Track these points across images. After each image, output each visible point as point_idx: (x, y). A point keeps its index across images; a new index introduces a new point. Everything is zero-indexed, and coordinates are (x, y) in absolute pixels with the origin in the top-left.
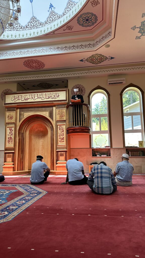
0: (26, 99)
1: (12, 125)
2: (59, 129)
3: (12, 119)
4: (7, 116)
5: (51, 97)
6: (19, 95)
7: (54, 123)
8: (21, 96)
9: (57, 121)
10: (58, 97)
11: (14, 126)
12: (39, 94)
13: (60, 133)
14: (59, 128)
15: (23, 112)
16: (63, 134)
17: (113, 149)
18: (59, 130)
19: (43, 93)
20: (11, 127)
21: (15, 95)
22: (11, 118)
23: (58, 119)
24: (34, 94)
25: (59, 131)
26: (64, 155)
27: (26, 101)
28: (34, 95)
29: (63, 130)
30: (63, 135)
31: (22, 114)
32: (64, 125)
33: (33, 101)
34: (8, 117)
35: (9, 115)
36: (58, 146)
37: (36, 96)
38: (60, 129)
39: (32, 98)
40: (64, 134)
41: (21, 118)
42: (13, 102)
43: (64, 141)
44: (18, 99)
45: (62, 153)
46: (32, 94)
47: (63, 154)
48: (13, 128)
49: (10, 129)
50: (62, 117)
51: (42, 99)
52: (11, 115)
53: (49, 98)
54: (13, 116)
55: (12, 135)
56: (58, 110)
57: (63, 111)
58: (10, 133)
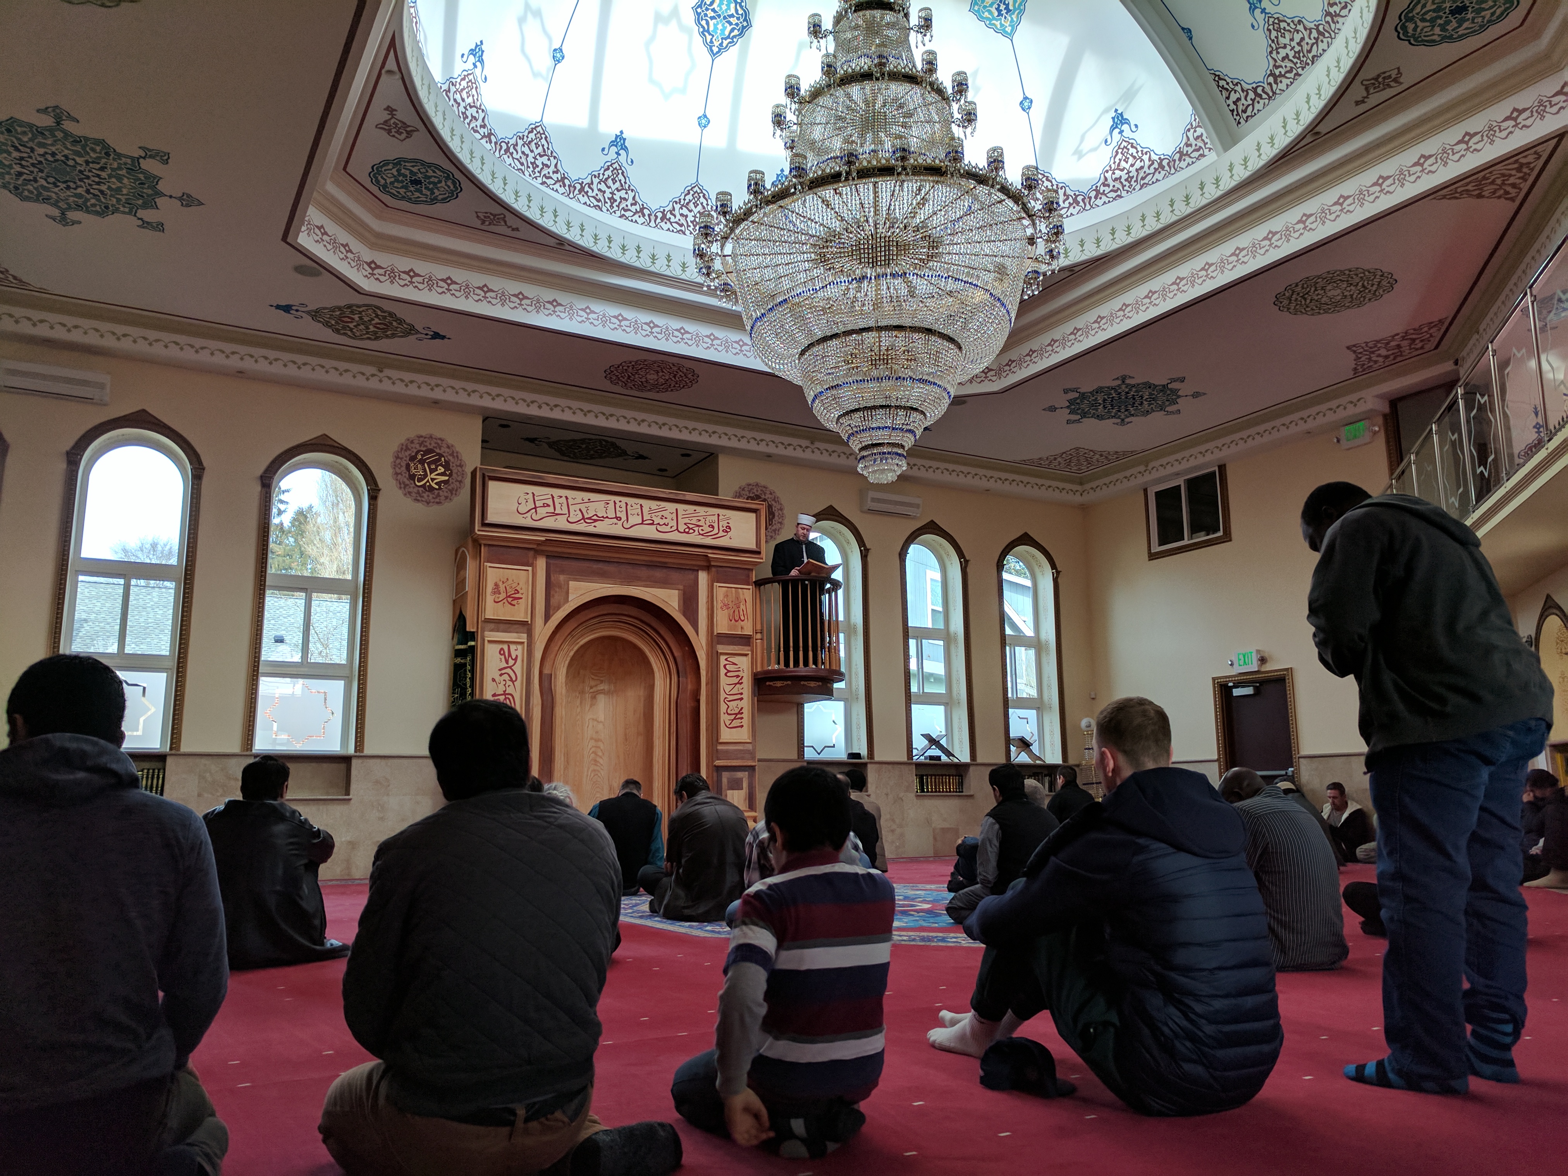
0: (590, 518)
1: (515, 634)
2: (723, 671)
3: (514, 602)
4: (490, 587)
5: (696, 529)
6: (556, 492)
7: (700, 642)
8: (564, 500)
9: (717, 639)
10: (727, 532)
11: (523, 638)
12: (647, 504)
13: (728, 688)
14: (725, 666)
15: (562, 578)
16: (739, 696)
17: (877, 766)
18: (726, 674)
19: (663, 504)
20: (509, 643)
21: (538, 490)
22: (512, 598)
23: (722, 626)
24: (625, 499)
25: (724, 681)
26: (745, 785)
27: (590, 529)
28: (624, 506)
29: (738, 676)
30: (741, 699)
31: (560, 587)
32: (746, 655)
33: (618, 530)
34: (496, 590)
35: (500, 584)
36: (720, 747)
37: (635, 512)
38: (729, 671)
39: (616, 518)
40: (742, 694)
41: (554, 601)
42: (528, 522)
43: (742, 726)
44: (551, 509)
45: (740, 775)
46: (617, 499)
47: (741, 780)
48: (520, 647)
49: (502, 649)
50: (736, 621)
51: (659, 528)
52: (510, 582)
53: (691, 531)
54: (521, 591)
55: (511, 680)
56: (721, 590)
57: (741, 596)
58: (503, 672)
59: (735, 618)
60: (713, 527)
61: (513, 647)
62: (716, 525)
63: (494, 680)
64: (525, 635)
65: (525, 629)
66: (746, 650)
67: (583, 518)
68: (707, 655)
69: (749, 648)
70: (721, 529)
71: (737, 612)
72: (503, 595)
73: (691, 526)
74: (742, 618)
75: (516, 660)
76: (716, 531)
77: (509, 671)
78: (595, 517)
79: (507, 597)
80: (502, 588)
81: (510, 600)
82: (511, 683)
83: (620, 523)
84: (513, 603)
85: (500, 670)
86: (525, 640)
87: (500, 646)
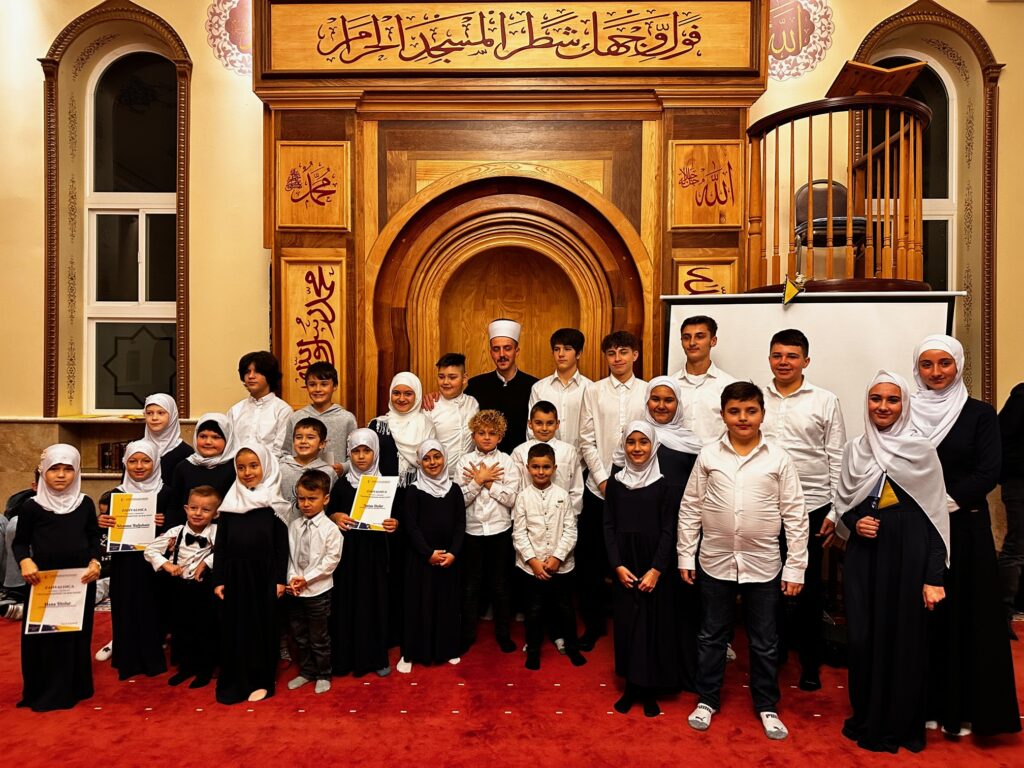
0: (438, 47)
1: (327, 250)
3: (323, 199)
4: (284, 178)
5: (632, 45)
6: (380, 9)
8: (393, 22)
9: (673, 238)
10: (692, 43)
11: (339, 254)
12: (539, 9)
14: (688, 284)
19: (569, 7)
20: (320, 264)
21: (351, 11)
22: (320, 193)
23: (682, 215)
24: (498, 7)
28: (497, 18)
31: (402, 171)
32: (728, 263)
33: (488, 62)
34: (294, 181)
35: (302, 171)
37: (518, 27)
38: (695, 293)
39: (484, 42)
42: (336, 65)
44: (373, 41)
46: (485, 8)
48: (336, 268)
49: (310, 274)
50: (710, 204)
51: (562, 51)
52: (315, 166)
53: (622, 50)
54: (333, 181)
55: (326, 320)
56: (681, 151)
57: (721, 161)
58: (313, 308)
59: (709, 201)
60: (664, 38)
61: (326, 270)
62: (670, 34)
63: (299, 321)
64: (344, 250)
65: (343, 241)
66: (728, 253)
67: (428, 49)
68: (656, 267)
69: (736, 250)
70: (681, 38)
71: (711, 189)
72: (306, 189)
73: (621, 41)
74: (723, 198)
75: (331, 289)
76: (670, 43)
77: (321, 306)
78: (447, 46)
79: (311, 192)
80: (303, 179)
81: (315, 195)
82: (325, 325)
83: (491, 50)
84: (321, 200)
85: (308, 305)
86: (344, 260)
87: (306, 269)
